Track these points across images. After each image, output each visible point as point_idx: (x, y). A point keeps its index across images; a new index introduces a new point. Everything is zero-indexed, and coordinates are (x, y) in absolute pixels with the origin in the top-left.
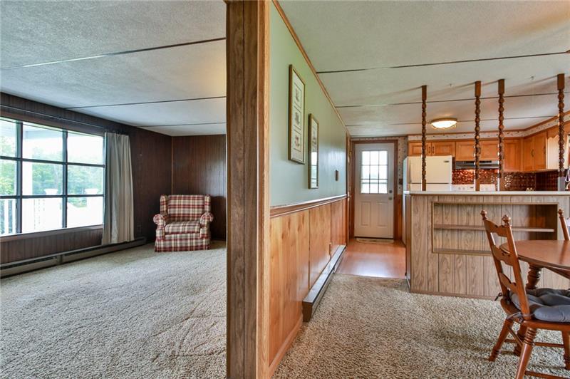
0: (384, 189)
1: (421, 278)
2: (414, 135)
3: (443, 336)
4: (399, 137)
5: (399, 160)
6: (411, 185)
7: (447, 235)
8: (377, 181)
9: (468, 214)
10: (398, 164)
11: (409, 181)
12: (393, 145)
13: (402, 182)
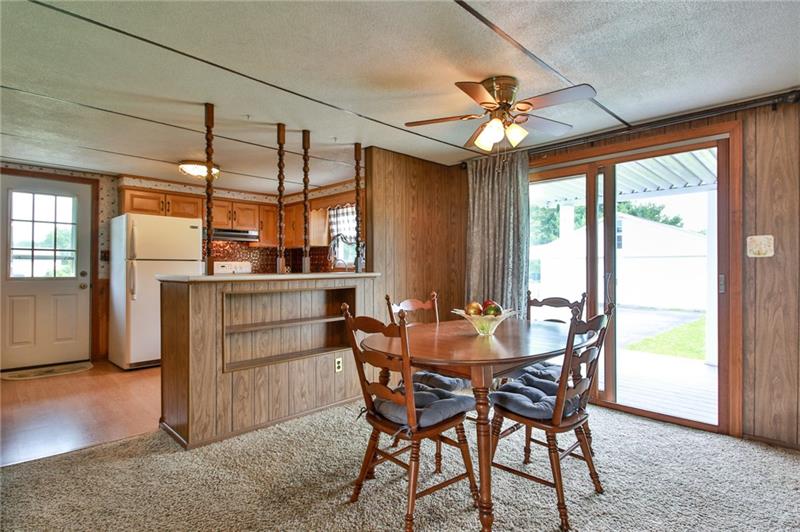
0: (67, 270)
1: (205, 420)
2: (134, 177)
3: (283, 500)
4: (102, 175)
5: (102, 217)
6: (135, 262)
7: (237, 340)
8: (52, 253)
9: (264, 307)
10: (100, 224)
11: (131, 256)
12: (87, 188)
13: (107, 256)
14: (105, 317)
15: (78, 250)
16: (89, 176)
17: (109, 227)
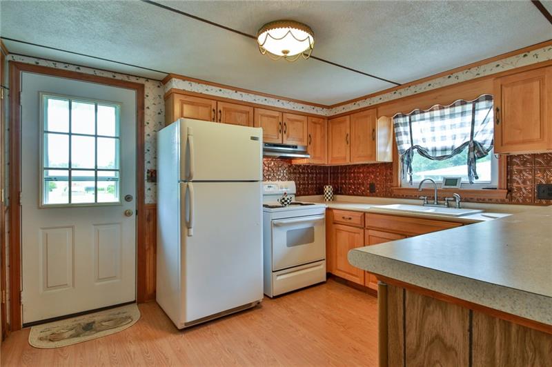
0: (109, 194)
2: (184, 78)
4: (148, 79)
5: (148, 130)
6: (191, 184)
8: (92, 174)
10: (147, 138)
11: (187, 177)
12: (131, 94)
13: (154, 176)
14: (152, 248)
15: (122, 170)
16: (133, 80)
17: (155, 140)
